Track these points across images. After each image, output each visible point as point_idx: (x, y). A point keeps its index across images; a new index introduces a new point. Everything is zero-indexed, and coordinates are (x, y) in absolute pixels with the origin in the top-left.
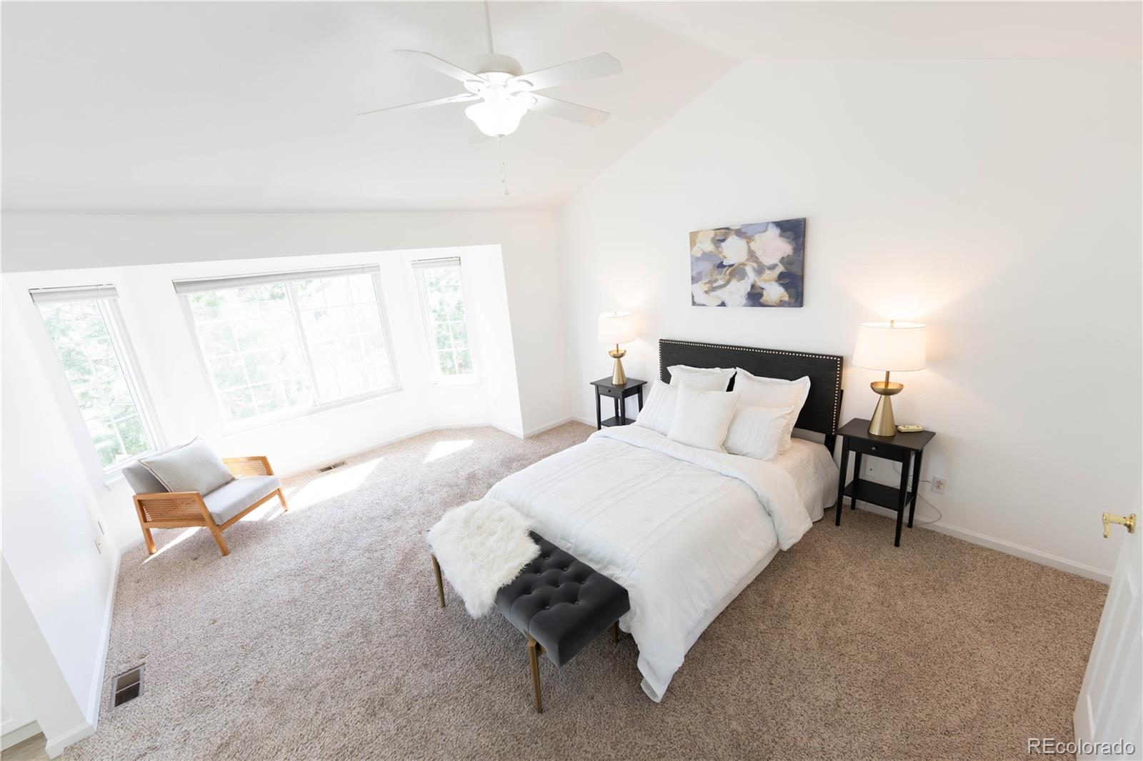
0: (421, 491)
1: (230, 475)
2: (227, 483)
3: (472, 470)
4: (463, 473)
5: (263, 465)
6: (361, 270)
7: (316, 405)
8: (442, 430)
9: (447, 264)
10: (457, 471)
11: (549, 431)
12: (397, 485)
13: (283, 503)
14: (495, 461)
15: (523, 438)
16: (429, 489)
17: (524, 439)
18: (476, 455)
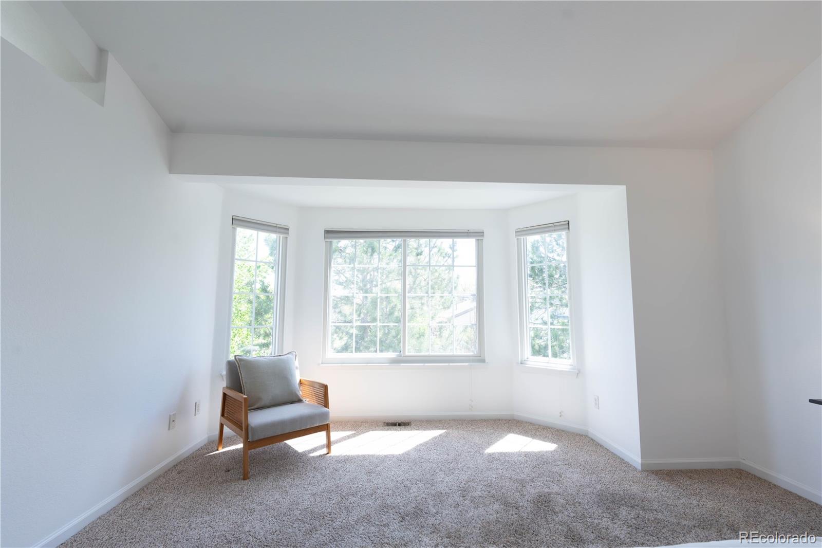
0: (464, 492)
1: (297, 396)
2: (292, 403)
3: (546, 490)
4: (532, 491)
5: (323, 394)
6: (466, 234)
7: (401, 356)
8: (522, 421)
9: (553, 229)
10: (523, 483)
11: (691, 471)
12: (441, 470)
13: (329, 445)
14: (588, 490)
15: (639, 468)
16: (476, 494)
17: (643, 471)
18: (557, 469)
